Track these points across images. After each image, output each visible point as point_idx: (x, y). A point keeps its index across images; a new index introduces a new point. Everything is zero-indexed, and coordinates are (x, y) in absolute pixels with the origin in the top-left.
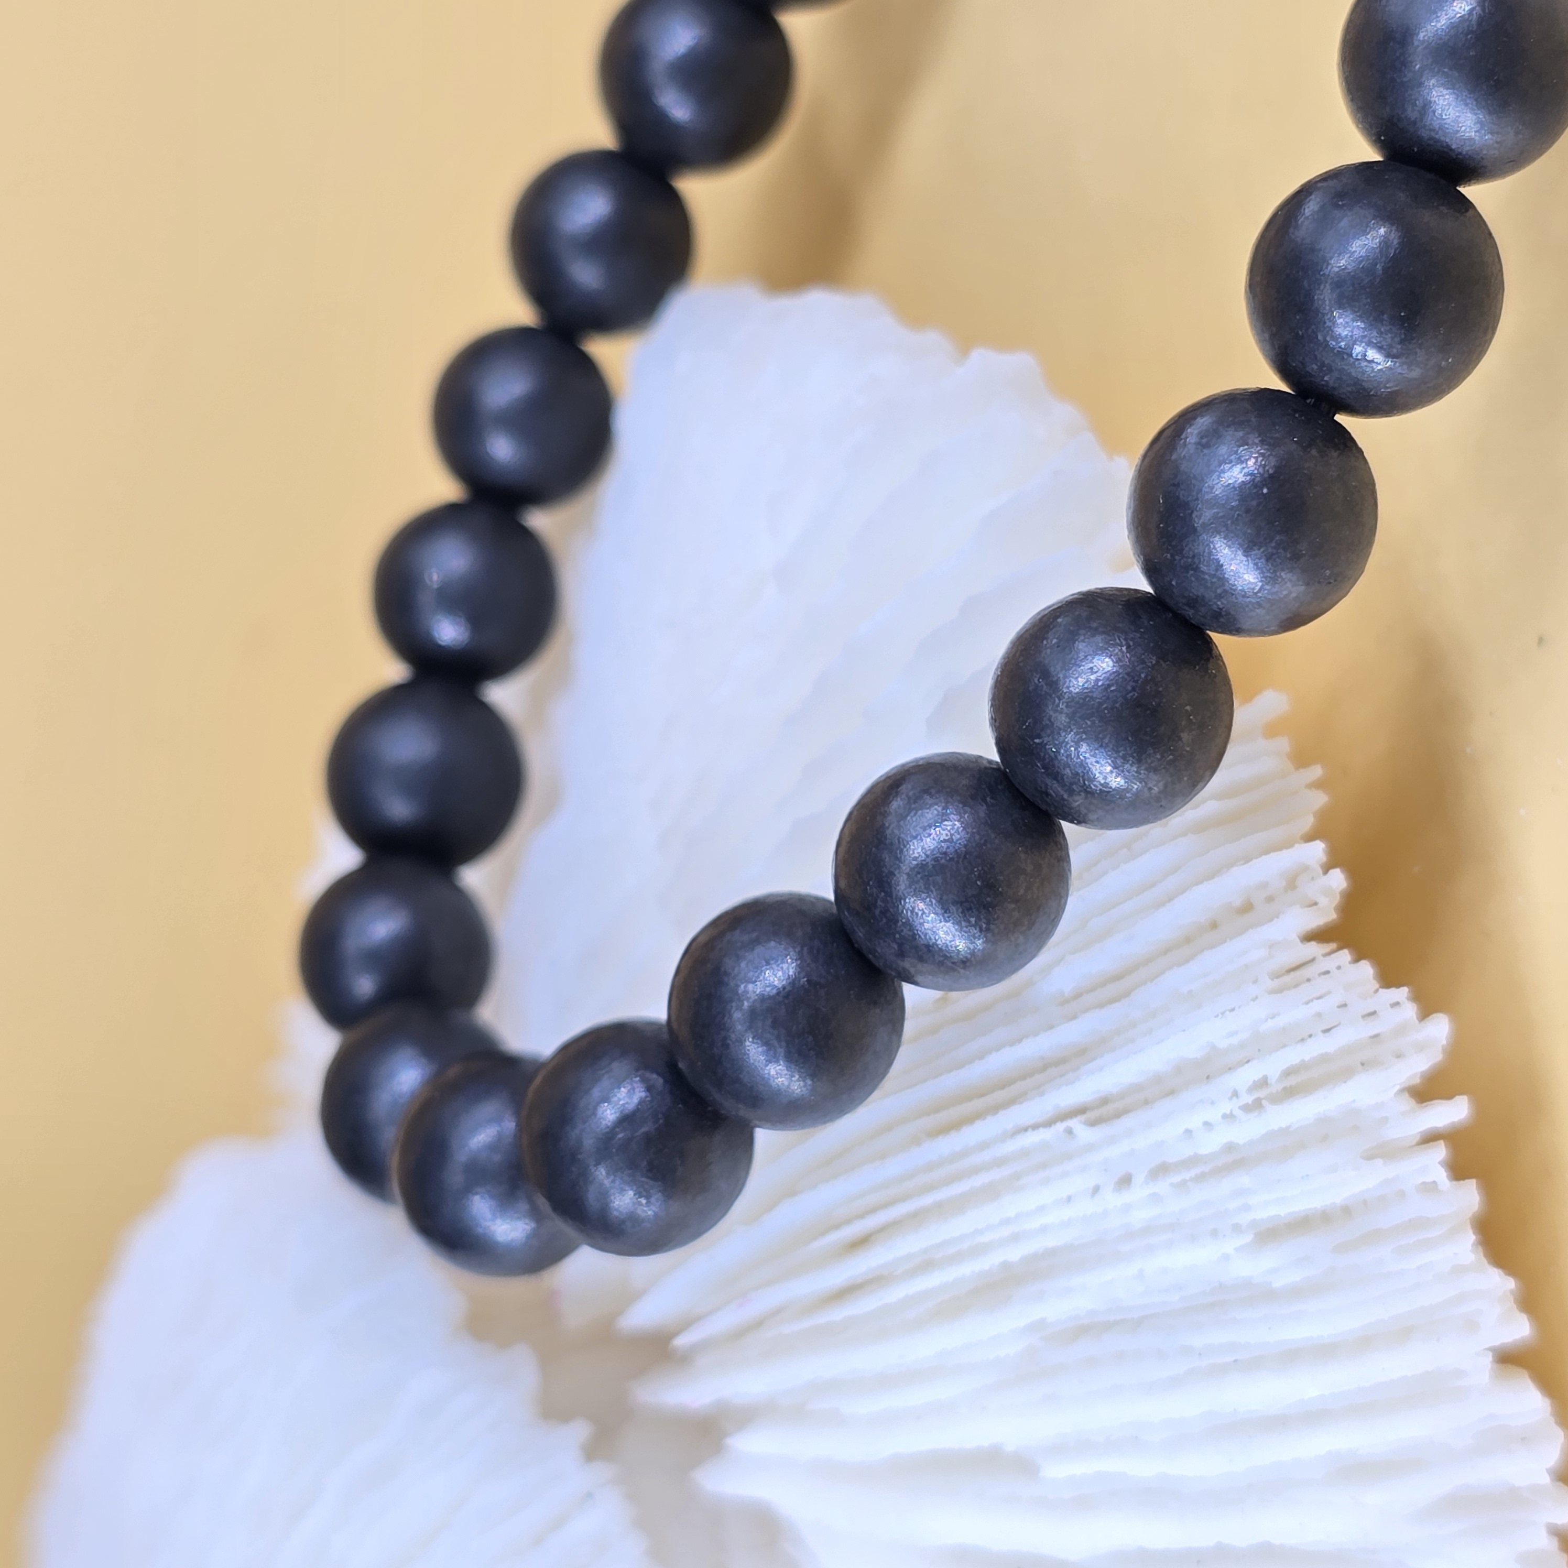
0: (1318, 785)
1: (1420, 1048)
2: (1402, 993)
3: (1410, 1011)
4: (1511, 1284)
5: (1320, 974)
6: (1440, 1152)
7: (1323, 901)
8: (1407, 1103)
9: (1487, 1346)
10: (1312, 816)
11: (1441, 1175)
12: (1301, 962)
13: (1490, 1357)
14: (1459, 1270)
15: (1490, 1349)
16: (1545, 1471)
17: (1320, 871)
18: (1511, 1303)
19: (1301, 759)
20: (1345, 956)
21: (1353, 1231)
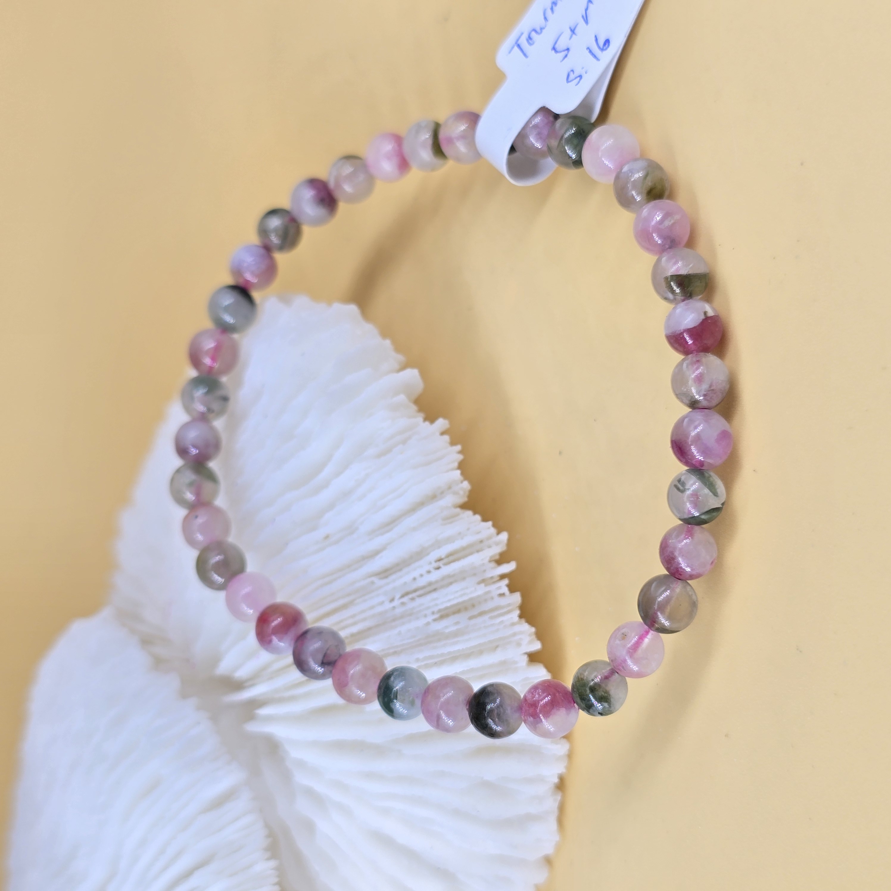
0: (460, 452)
1: (497, 544)
2: (490, 523)
3: (493, 531)
4: (533, 630)
5: (460, 519)
6: (506, 581)
7: (461, 493)
8: (493, 564)
10: (456, 462)
11: (505, 590)
12: (453, 515)
13: (526, 657)
14: (513, 624)
15: (526, 653)
17: (460, 482)
18: (534, 637)
19: (453, 443)
20: (470, 513)
21: (475, 612)
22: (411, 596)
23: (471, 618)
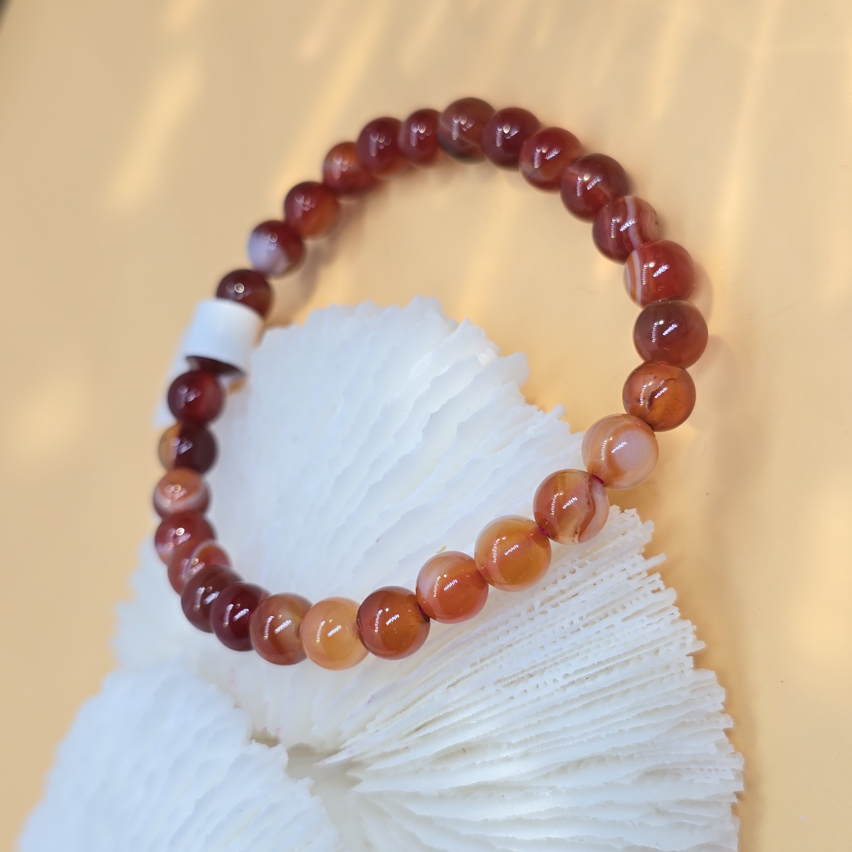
2: (633, 511)
3: (638, 518)
4: (694, 628)
6: (657, 576)
8: (641, 558)
11: (660, 584)
13: (691, 658)
15: (690, 654)
16: (720, 704)
18: (696, 636)
21: (628, 612)
22: (553, 602)
23: (625, 620)
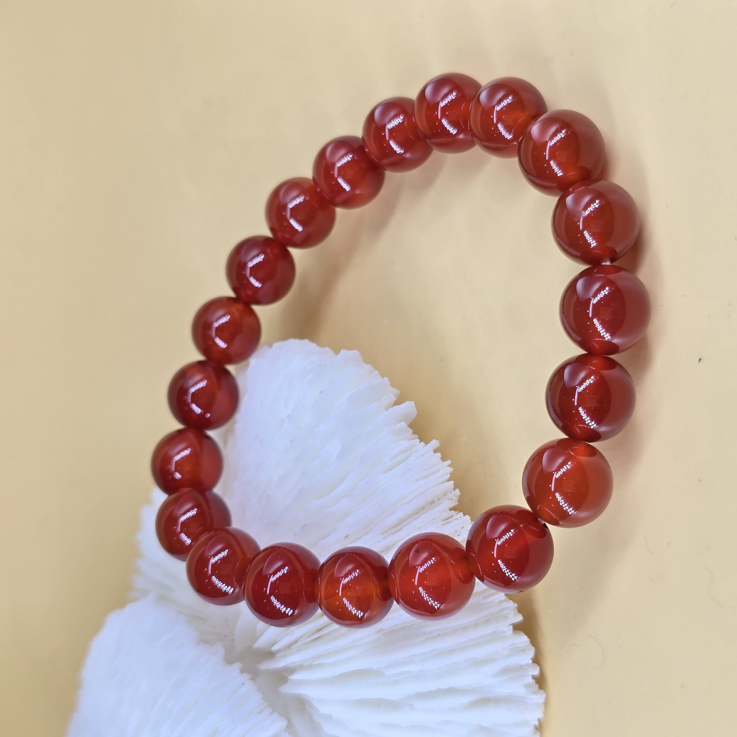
0: (450, 466)
4: (516, 605)
5: (455, 520)
7: (454, 498)
9: (511, 623)
10: (449, 474)
12: (449, 517)
13: (511, 627)
14: (501, 602)
16: (530, 659)
17: (453, 490)
18: (516, 610)
19: (444, 459)
20: (461, 514)
